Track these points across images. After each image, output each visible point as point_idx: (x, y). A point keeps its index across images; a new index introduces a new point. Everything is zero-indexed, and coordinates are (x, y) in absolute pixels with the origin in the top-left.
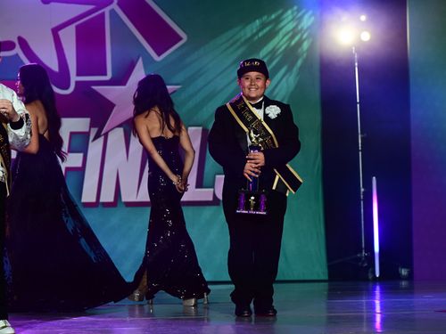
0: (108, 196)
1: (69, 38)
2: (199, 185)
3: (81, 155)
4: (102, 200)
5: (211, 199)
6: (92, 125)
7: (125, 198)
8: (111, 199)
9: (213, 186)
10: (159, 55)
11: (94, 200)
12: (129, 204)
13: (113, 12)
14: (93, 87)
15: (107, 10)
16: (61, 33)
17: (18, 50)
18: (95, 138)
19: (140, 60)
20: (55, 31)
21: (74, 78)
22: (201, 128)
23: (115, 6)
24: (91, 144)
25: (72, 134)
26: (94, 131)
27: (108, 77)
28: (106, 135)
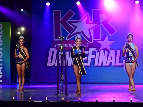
0: (100, 64)
1: (92, 31)
2: (120, 62)
3: (94, 56)
4: (99, 65)
5: (122, 65)
6: (97, 49)
7: (104, 65)
8: (101, 65)
9: (123, 62)
10: (111, 34)
11: (97, 65)
12: (104, 66)
13: (101, 26)
14: (97, 41)
15: (100, 25)
16: (90, 30)
17: (81, 34)
18: (97, 52)
19: (107, 36)
20: (89, 30)
21: (93, 39)
22: (120, 50)
23: (102, 24)
24: (96, 53)
25: (92, 51)
26: (97, 51)
27: (100, 39)
28: (100, 51)
